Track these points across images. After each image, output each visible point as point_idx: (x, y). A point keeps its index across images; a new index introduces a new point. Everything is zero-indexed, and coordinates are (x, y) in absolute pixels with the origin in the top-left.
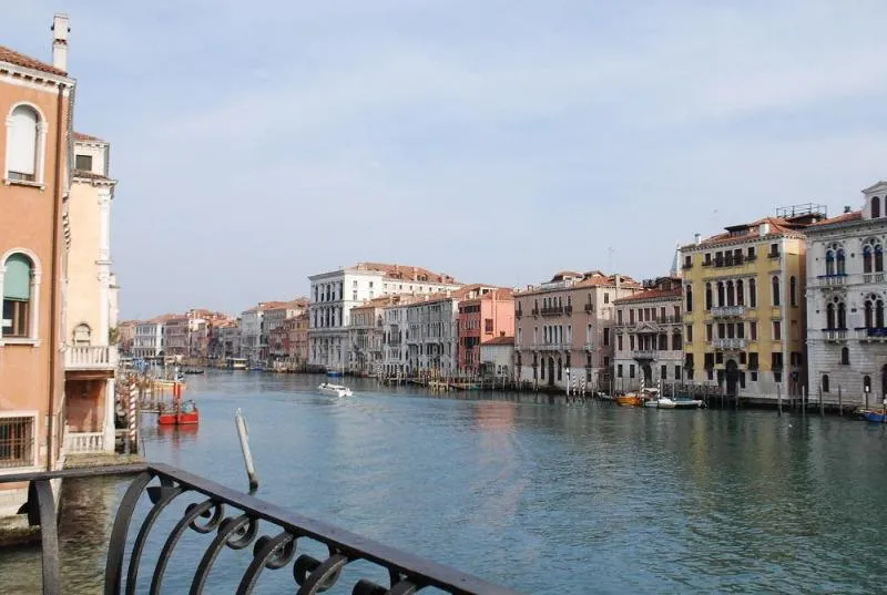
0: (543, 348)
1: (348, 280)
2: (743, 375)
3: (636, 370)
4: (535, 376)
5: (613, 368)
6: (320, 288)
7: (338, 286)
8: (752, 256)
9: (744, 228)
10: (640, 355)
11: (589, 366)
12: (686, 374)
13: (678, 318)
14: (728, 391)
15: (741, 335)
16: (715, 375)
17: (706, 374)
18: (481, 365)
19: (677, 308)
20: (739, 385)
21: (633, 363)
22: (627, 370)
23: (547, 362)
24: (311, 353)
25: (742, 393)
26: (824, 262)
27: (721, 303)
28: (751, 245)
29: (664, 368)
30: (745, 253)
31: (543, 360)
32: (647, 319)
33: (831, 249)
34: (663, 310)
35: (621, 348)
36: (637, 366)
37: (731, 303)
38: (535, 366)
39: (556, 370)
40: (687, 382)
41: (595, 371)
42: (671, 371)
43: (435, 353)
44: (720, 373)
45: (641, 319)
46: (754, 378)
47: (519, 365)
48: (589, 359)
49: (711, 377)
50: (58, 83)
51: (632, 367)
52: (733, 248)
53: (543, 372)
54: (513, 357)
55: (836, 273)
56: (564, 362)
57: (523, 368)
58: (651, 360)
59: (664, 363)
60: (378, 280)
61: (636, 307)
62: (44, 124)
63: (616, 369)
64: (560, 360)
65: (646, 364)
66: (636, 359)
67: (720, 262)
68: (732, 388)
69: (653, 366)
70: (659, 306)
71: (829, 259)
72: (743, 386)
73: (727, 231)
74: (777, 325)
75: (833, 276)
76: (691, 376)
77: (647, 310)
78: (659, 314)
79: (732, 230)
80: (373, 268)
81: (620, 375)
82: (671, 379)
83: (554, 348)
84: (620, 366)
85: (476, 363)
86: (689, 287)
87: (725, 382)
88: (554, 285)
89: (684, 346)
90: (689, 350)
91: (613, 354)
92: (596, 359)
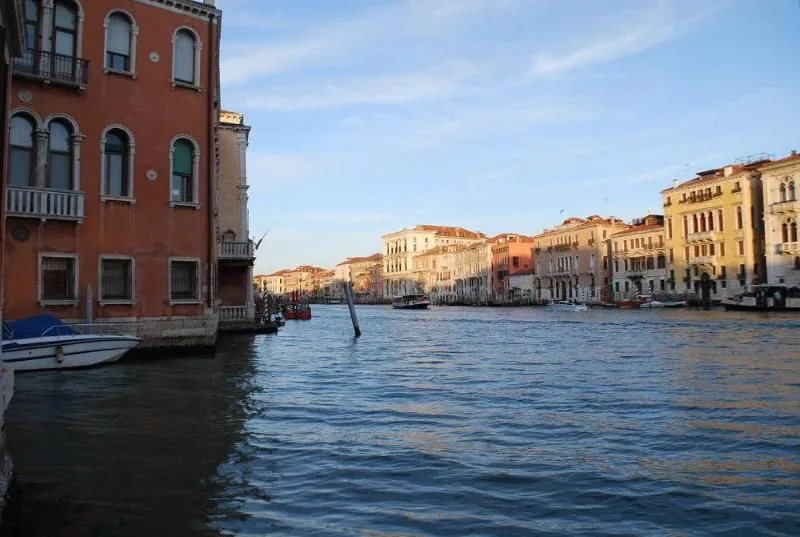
0: (557, 274)
1: (410, 237)
2: (714, 283)
3: (630, 286)
4: (552, 295)
5: (611, 286)
6: (390, 244)
7: (403, 242)
8: (719, 193)
9: (712, 172)
10: (633, 274)
11: (593, 285)
12: (669, 286)
13: (661, 244)
14: (703, 296)
15: (712, 253)
16: (692, 284)
17: (685, 285)
18: (510, 291)
19: (661, 237)
20: (712, 291)
21: (628, 280)
22: (622, 286)
23: (561, 284)
24: (385, 291)
25: (713, 297)
26: (778, 192)
27: (696, 230)
28: (719, 184)
29: (651, 282)
30: (714, 191)
31: (557, 284)
32: (638, 246)
33: (784, 182)
34: (650, 238)
35: (617, 270)
36: (630, 283)
37: (704, 229)
38: (551, 287)
39: (568, 290)
40: (670, 292)
41: (598, 289)
42: (657, 284)
43: (475, 285)
44: (697, 284)
45: (632, 247)
46: (724, 285)
47: (539, 288)
48: (593, 279)
49: (689, 287)
50: (209, 13)
51: (627, 284)
52: (704, 188)
53: (557, 292)
54: (534, 283)
55: (788, 199)
56: (574, 283)
57: (543, 290)
58: (642, 277)
59: (651, 279)
60: (431, 236)
61: (628, 238)
62: (199, 43)
63: (614, 286)
64: (570, 283)
65: (637, 280)
66: (630, 277)
67: (694, 199)
68: (706, 294)
69: (643, 281)
70: (646, 237)
71: (783, 189)
72: (715, 292)
73: (698, 176)
74: (741, 243)
75: (785, 202)
76: (673, 287)
77: (637, 240)
78: (647, 242)
79: (702, 174)
80: (427, 228)
81: (617, 289)
82: (658, 290)
83: (566, 273)
84: (617, 284)
85: (506, 288)
86: (670, 220)
87: (700, 290)
88: (565, 227)
89: (667, 265)
90: (671, 267)
91: (611, 275)
92: (599, 280)
